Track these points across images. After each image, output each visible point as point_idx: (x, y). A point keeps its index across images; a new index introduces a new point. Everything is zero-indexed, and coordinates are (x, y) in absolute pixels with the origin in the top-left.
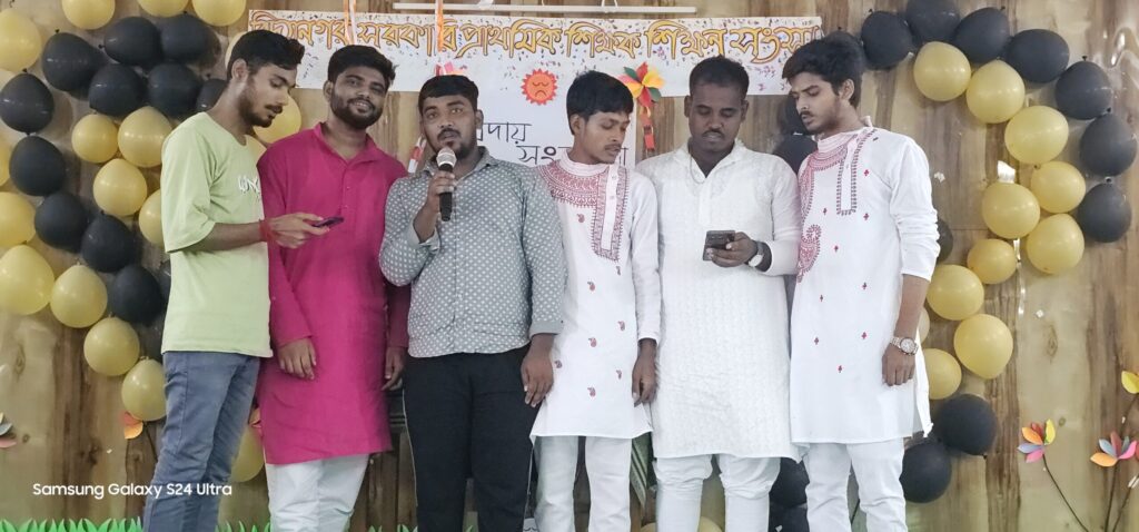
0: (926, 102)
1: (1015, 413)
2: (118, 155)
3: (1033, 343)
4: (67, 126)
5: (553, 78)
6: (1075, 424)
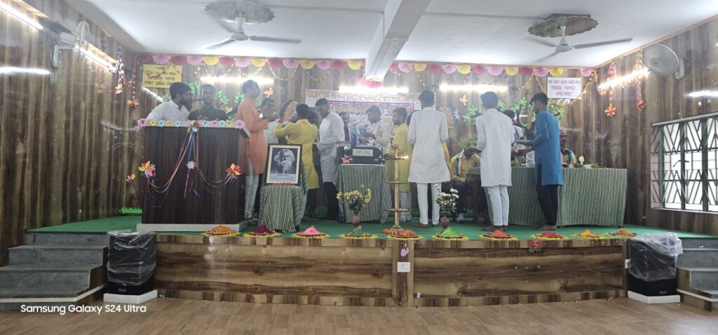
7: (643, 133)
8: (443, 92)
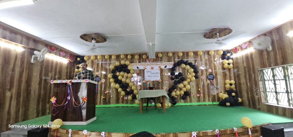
0: (182, 68)
1: (191, 92)
2: (120, 75)
3: (192, 86)
4: (116, 73)
5: (153, 68)
6: (195, 93)
7: (254, 73)
8: (176, 62)
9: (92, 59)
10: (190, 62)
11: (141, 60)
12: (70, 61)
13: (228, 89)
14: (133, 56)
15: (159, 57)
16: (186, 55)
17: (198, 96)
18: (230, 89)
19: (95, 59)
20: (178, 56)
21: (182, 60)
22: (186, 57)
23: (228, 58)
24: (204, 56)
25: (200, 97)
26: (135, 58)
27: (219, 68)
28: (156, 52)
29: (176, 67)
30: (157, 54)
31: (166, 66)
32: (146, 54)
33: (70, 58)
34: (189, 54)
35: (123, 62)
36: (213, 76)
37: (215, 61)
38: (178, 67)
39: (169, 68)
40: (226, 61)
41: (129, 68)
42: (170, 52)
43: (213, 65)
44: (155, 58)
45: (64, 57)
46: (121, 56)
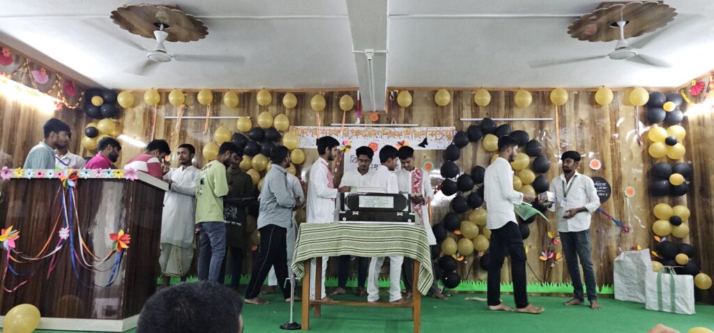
0: (487, 151)
2: (252, 168)
5: (377, 145)
6: (534, 247)
8: (466, 126)
9: (149, 104)
10: (517, 127)
11: (334, 114)
12: (64, 106)
13: (661, 237)
14: (302, 98)
15: (399, 107)
16: (503, 103)
17: (544, 258)
18: (670, 240)
19: (159, 104)
20: (475, 106)
21: (487, 121)
22: (503, 110)
23: (669, 121)
24: (576, 107)
25: (553, 265)
26: (311, 108)
27: (631, 157)
28: (390, 89)
29: (465, 144)
30: (395, 93)
31: (426, 139)
32: (352, 93)
33: (66, 95)
34: (517, 99)
35: (263, 120)
36: (608, 185)
37: (616, 130)
38: (470, 146)
39: (436, 148)
40: (659, 132)
41: (286, 141)
42: (442, 88)
43: (607, 145)
44: (385, 109)
45: (44, 89)
46: (259, 98)
